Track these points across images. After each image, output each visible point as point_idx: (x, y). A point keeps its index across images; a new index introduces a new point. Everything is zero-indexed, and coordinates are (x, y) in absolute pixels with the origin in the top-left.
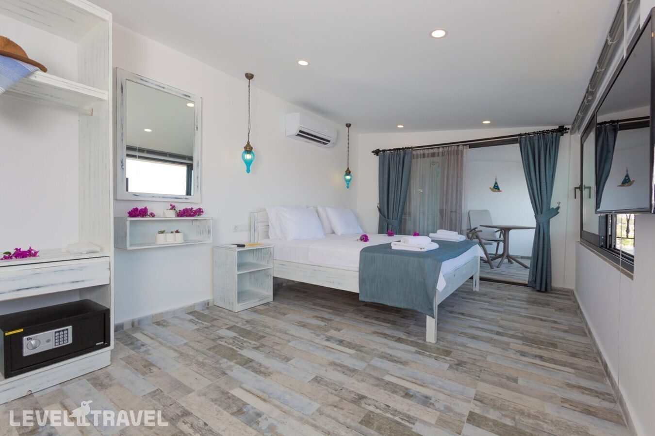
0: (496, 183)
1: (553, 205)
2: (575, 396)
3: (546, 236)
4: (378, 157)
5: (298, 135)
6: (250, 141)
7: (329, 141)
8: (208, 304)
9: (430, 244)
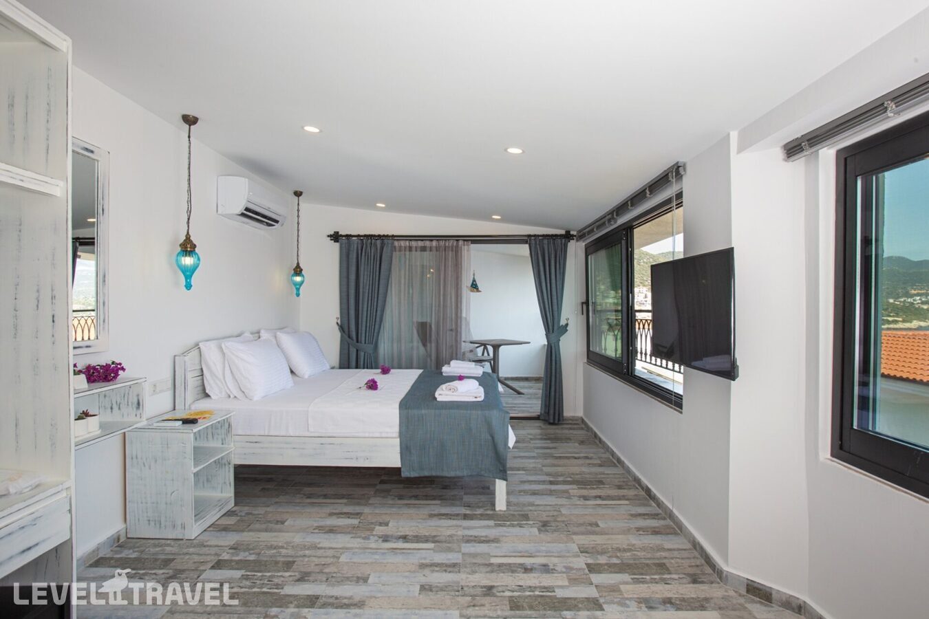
0: (474, 281)
1: (563, 322)
2: (641, 523)
3: (558, 359)
4: (337, 245)
5: (243, 215)
6: (190, 233)
7: (277, 222)
8: (119, 539)
9: (478, 388)
